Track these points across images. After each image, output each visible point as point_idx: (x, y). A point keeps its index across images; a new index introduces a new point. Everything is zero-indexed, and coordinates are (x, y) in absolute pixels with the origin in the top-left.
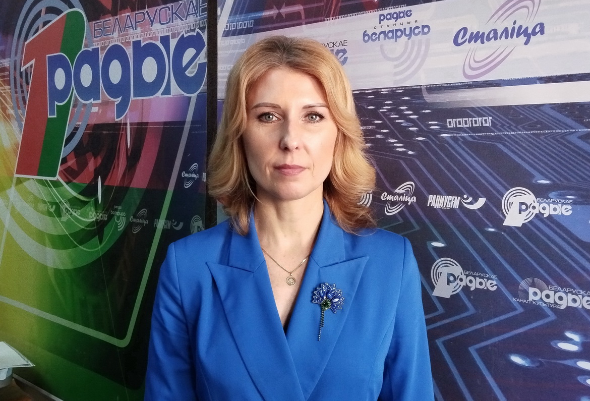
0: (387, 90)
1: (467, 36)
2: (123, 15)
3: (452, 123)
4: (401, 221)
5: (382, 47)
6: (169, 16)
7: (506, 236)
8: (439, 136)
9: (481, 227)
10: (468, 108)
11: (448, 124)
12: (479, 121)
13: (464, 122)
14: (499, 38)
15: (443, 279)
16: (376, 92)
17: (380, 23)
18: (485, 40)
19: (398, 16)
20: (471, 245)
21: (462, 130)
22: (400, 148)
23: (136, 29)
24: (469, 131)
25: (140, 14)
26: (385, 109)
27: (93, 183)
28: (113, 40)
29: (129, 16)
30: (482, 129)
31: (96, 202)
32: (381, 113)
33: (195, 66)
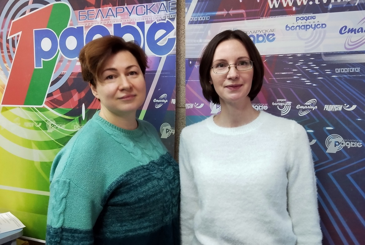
0: (301, 54)
1: (347, 30)
2: (105, 8)
3: (338, 70)
4: (308, 118)
5: (298, 33)
6: (144, 10)
8: (331, 76)
9: (354, 118)
10: (348, 64)
11: (336, 71)
12: (353, 70)
13: (344, 70)
14: (364, 31)
15: (332, 144)
16: (294, 56)
17: (297, 21)
18: (356, 32)
19: (307, 19)
20: (349, 127)
21: (344, 74)
22: (308, 83)
23: (116, 17)
24: (348, 74)
25: (120, 9)
26: (299, 64)
27: (78, 108)
28: (96, 22)
29: (111, 9)
30: (354, 73)
31: (80, 119)
32: (296, 66)
33: (165, 40)
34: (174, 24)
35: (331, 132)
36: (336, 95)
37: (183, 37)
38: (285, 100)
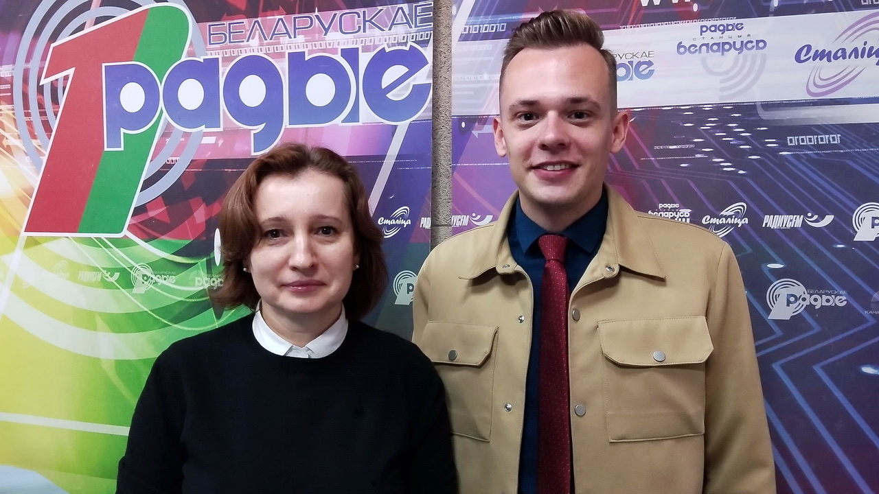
0: (711, 106)
1: (812, 54)
2: (268, 18)
3: (793, 141)
5: (704, 61)
6: (358, 23)
7: (857, 250)
8: (777, 154)
9: (828, 244)
10: (814, 126)
11: (789, 142)
12: (826, 139)
13: (806, 140)
14: (847, 57)
15: (782, 300)
16: (697, 109)
17: (701, 35)
18: (832, 59)
19: (726, 29)
20: (817, 263)
21: (807, 148)
22: (728, 167)
23: (295, 37)
24: (814, 149)
25: (301, 19)
26: (708, 126)
27: (204, 238)
28: (248, 49)
29: (281, 19)
30: (829, 146)
31: (210, 264)
32: (702, 131)
33: (406, 88)
34: (428, 52)
35: (778, 274)
36: (790, 194)
37: (444, 69)
38: (677, 206)
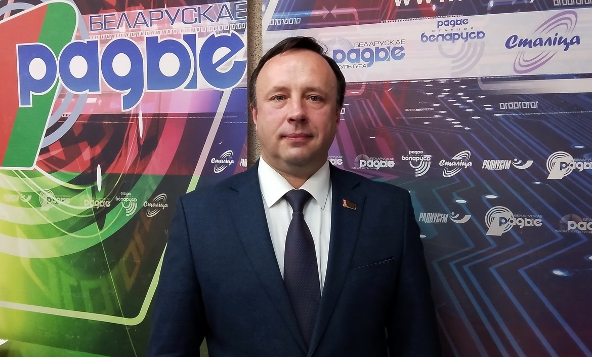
0: (445, 80)
1: (518, 42)
2: (132, 11)
3: (504, 106)
4: (458, 181)
5: (440, 47)
6: (195, 16)
7: (549, 186)
8: (492, 115)
9: (529, 181)
10: (519, 95)
11: (501, 107)
12: (527, 105)
13: (513, 105)
14: (543, 44)
15: (496, 222)
16: (435, 82)
17: (438, 28)
18: (532, 46)
19: (456, 23)
20: (521, 195)
21: (513, 111)
22: (457, 125)
23: (151, 26)
24: (519, 112)
25: (156, 12)
26: (443, 95)
27: (90, 172)
28: (118, 34)
29: (141, 13)
30: (529, 110)
31: (94, 190)
32: (439, 98)
33: (229, 64)
34: (244, 38)
35: (493, 203)
36: (501, 144)
37: (257, 50)
38: (421, 152)
